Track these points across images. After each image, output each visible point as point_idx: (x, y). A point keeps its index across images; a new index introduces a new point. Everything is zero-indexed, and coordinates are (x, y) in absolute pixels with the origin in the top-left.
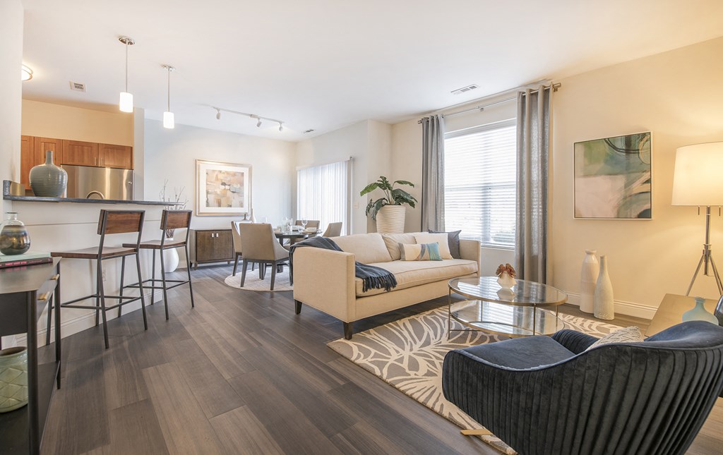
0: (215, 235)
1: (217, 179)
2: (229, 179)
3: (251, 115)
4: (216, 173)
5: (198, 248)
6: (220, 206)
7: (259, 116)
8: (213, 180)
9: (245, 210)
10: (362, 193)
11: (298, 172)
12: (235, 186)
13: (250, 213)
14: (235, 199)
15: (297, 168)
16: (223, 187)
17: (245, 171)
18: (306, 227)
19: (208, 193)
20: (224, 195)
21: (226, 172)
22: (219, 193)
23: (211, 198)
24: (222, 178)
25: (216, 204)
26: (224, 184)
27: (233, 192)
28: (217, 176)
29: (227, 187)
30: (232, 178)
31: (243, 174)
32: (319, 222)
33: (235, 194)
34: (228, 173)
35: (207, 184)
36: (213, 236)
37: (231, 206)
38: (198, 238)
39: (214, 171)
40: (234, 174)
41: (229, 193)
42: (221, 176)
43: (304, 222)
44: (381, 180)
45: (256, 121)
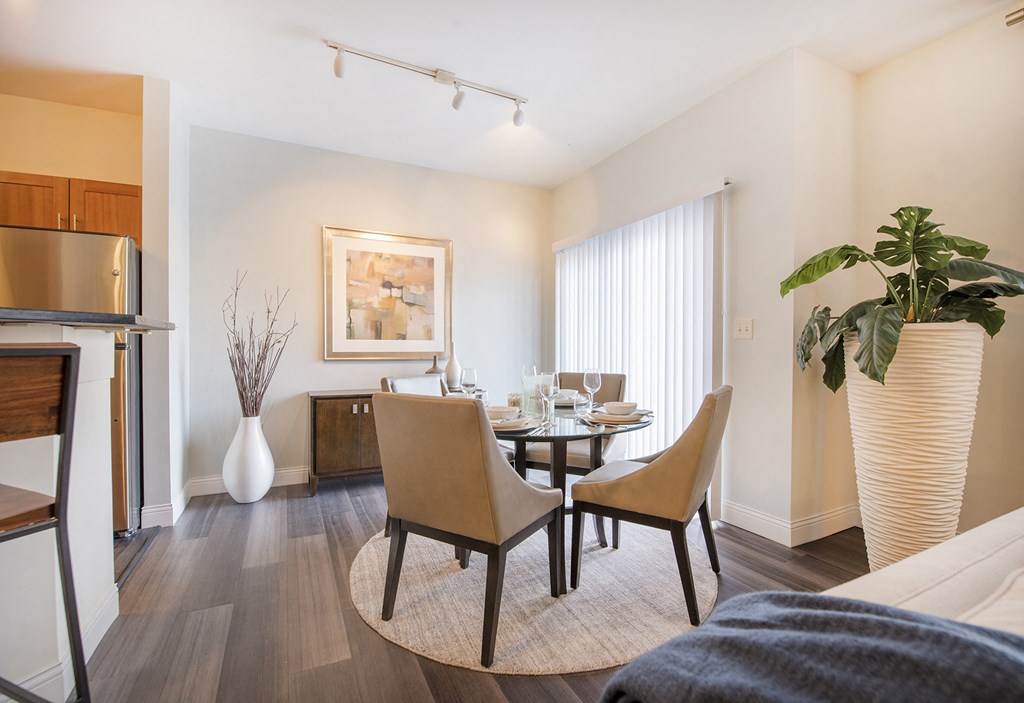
0: (361, 409)
1: (372, 273)
2: (399, 273)
3: (435, 74)
4: (370, 259)
5: (319, 442)
6: (378, 336)
7: (459, 75)
8: (363, 274)
9: (436, 345)
10: (787, 285)
11: (558, 257)
12: (413, 289)
13: (448, 354)
14: (414, 322)
15: (556, 246)
16: (386, 292)
17: (438, 254)
18: (599, 399)
19: (350, 305)
20: (388, 312)
21: (392, 255)
22: (376, 305)
23: (360, 317)
24: (384, 271)
25: (370, 332)
26: (388, 285)
27: (410, 304)
28: (372, 266)
29: (396, 292)
30: (407, 271)
31: (431, 261)
32: (623, 377)
33: (414, 308)
34: (397, 259)
35: (349, 285)
36: (355, 411)
37: (403, 337)
38: (320, 418)
39: (364, 254)
40: (412, 262)
41: (400, 307)
42: (381, 267)
43: (592, 378)
44: (895, 224)
45: (451, 91)
